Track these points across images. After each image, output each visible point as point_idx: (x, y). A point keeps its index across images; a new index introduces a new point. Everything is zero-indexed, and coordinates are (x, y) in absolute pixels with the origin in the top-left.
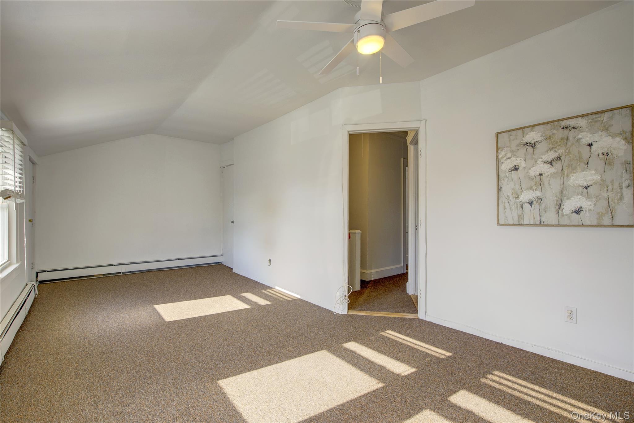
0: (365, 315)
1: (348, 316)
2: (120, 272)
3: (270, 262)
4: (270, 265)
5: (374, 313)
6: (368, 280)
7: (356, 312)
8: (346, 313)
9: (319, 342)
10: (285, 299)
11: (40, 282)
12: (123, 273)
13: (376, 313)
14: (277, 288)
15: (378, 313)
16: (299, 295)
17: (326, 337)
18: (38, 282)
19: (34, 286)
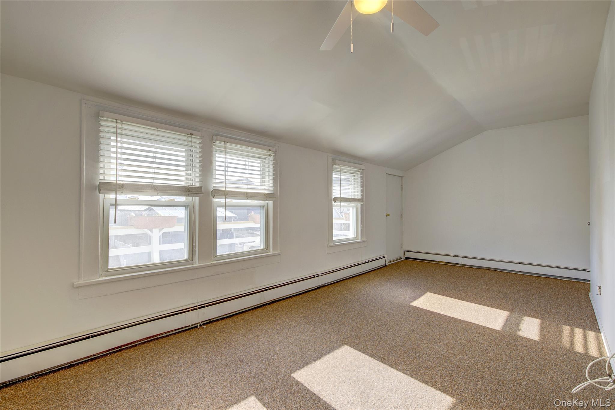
2: (459, 264)
18: (405, 258)
19: (385, 257)
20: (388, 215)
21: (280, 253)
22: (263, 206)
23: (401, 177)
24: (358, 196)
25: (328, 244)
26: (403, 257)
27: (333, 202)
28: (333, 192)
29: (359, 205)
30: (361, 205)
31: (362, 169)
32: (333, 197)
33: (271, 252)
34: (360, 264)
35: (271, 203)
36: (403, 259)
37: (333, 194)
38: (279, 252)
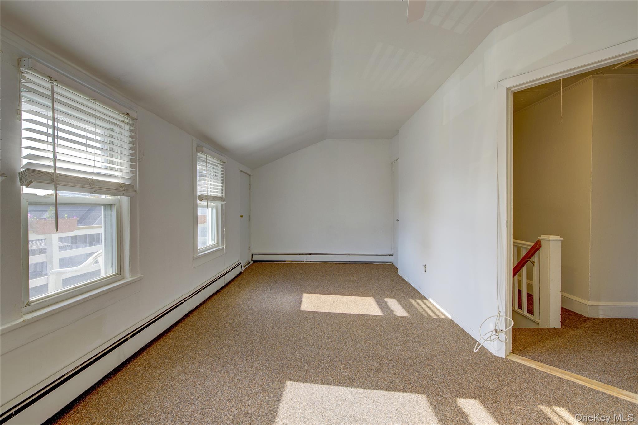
0: (536, 369)
1: (505, 361)
2: (304, 261)
3: (425, 267)
4: (425, 271)
5: (557, 371)
6: (590, 316)
7: (523, 359)
8: (503, 356)
9: (427, 382)
10: (430, 316)
11: (254, 261)
12: (306, 261)
13: (561, 373)
14: (430, 300)
15: (566, 374)
16: (450, 315)
17: (444, 379)
18: (253, 261)
19: (241, 264)
20: (242, 216)
21: (141, 277)
22: (112, 204)
23: (249, 175)
24: (219, 193)
25: (194, 255)
26: (251, 261)
27: (198, 200)
28: (198, 187)
29: (220, 204)
30: (222, 205)
31: (224, 162)
32: (198, 194)
33: (128, 278)
34: (224, 275)
35: (126, 200)
36: (252, 262)
37: (198, 190)
38: (140, 275)
